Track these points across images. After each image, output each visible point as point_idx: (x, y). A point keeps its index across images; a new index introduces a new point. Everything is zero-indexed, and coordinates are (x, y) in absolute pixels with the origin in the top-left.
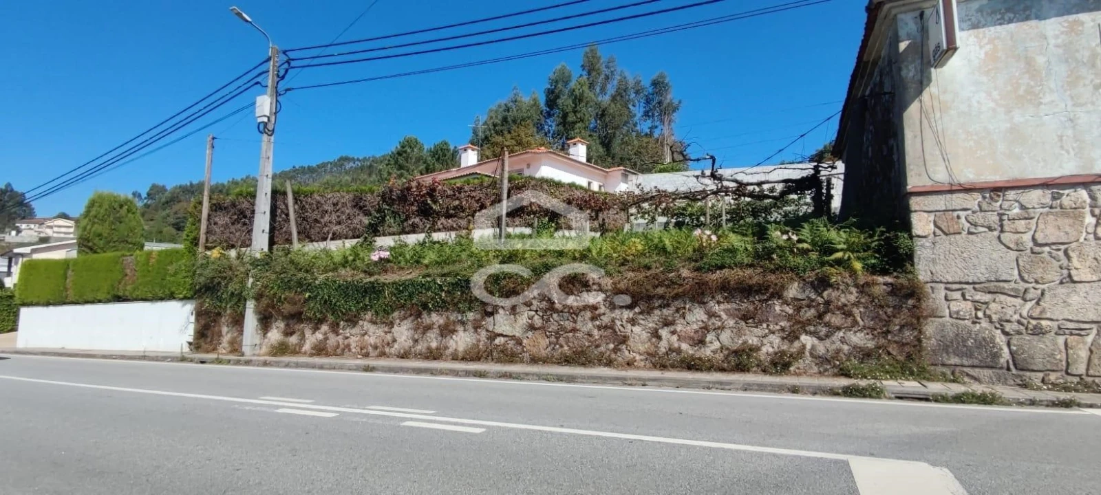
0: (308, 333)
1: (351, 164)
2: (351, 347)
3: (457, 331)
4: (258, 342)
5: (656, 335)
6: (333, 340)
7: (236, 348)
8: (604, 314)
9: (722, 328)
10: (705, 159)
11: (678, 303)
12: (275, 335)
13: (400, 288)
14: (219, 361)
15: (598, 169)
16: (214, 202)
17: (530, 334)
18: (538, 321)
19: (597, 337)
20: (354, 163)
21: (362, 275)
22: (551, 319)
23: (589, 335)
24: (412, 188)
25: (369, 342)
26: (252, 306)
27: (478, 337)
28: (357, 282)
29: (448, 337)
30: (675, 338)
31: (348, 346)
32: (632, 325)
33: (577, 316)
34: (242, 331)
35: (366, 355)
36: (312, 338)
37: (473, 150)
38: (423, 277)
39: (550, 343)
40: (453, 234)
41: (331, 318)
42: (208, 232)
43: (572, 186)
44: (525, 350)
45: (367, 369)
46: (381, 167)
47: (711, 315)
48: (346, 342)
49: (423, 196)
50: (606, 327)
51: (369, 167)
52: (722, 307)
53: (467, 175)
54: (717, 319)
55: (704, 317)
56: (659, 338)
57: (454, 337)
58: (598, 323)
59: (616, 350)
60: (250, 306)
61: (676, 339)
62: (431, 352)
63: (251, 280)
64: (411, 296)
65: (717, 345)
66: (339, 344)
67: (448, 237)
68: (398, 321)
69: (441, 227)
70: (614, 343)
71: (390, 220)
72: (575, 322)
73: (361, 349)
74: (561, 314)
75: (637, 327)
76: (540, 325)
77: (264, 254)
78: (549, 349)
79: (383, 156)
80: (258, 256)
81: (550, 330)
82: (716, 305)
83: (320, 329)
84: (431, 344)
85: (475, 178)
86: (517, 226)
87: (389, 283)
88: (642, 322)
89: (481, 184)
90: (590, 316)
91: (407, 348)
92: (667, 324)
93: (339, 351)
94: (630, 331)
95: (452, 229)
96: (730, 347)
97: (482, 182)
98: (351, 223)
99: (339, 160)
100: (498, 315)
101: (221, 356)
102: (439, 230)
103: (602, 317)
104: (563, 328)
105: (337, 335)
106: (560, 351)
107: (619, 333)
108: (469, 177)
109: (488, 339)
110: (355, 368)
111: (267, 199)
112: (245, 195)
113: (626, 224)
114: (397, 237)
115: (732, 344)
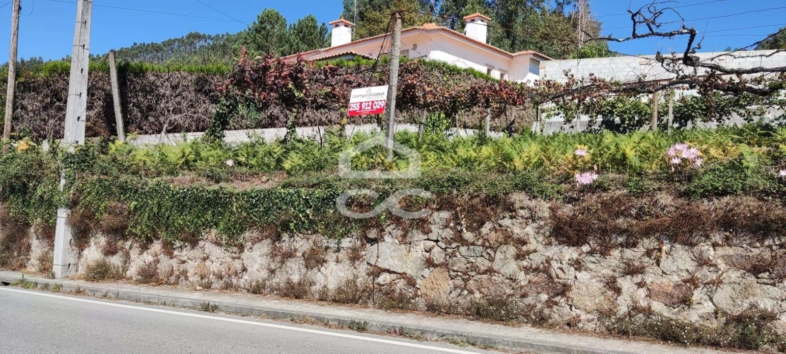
0: (134, 254)
1: (202, 43)
2: (189, 274)
3: (325, 261)
4: (72, 261)
5: (612, 285)
6: (165, 264)
7: (46, 267)
8: (535, 251)
9: (718, 283)
10: (682, 33)
11: (648, 243)
12: (93, 253)
13: (253, 201)
14: (24, 284)
15: (501, 52)
16: (22, 80)
17: (426, 272)
18: (438, 255)
19: (523, 283)
20: (206, 41)
21: (204, 181)
22: (457, 254)
23: (511, 279)
24: (270, 67)
25: (211, 269)
26: (65, 215)
27: (354, 271)
28: (197, 189)
29: (315, 270)
30: (642, 292)
31: (184, 273)
32: (576, 269)
33: (495, 252)
34: (53, 246)
35: (208, 287)
36: (139, 260)
37: (346, 26)
38: (283, 187)
39: (456, 287)
40: (322, 129)
41: (163, 234)
42: (15, 118)
43: (470, 72)
44: (419, 293)
45: (208, 308)
46: (236, 46)
47: (702, 262)
48: (182, 268)
49: (285, 78)
50: (537, 270)
51: (223, 46)
52: (720, 251)
53: (340, 56)
54: (712, 269)
55: (691, 266)
56: (618, 291)
57: (323, 269)
58: (525, 263)
59: (550, 304)
60: (62, 215)
61: (643, 295)
62: (293, 288)
63: (63, 182)
64: (267, 211)
65: (708, 307)
66: (172, 271)
67: (315, 133)
68: (249, 244)
69: (306, 120)
70: (548, 294)
71: (242, 110)
72: (492, 260)
73: (202, 278)
74: (472, 247)
75: (584, 272)
76: (442, 260)
77: (78, 148)
78: (454, 294)
79: (240, 34)
80: (72, 150)
81: (455, 268)
82: (711, 249)
83: (148, 249)
84: (292, 277)
85: (349, 60)
86: (400, 122)
87: (238, 194)
88: (592, 266)
89: (358, 67)
90: (514, 253)
91: (261, 281)
92: (631, 270)
93: (173, 279)
94: (572, 277)
95: (321, 123)
96: (729, 312)
97: (359, 65)
98: (195, 113)
99: (188, 37)
100: (383, 243)
101: (27, 277)
102: (305, 124)
103: (531, 256)
104: (474, 268)
105: (171, 258)
106: (469, 298)
107: (556, 280)
108: (343, 58)
109: (368, 275)
110: (191, 305)
111: (84, 76)
112: (60, 71)
113: (535, 123)
114: (251, 131)
115: (732, 308)
